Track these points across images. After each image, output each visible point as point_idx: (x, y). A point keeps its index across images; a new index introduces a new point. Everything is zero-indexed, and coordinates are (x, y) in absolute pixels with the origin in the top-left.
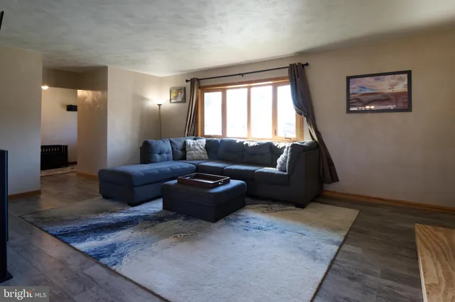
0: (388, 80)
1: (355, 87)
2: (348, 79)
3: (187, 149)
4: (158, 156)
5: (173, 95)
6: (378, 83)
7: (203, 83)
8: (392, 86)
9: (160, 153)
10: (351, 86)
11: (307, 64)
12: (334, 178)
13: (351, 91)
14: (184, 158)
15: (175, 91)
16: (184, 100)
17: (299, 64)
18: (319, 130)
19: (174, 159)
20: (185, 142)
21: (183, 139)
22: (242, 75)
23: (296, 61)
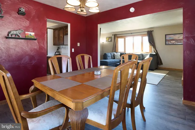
0: (178, 36)
1: (168, 38)
2: (166, 35)
3: (115, 56)
4: (108, 58)
5: (107, 39)
6: (175, 36)
7: (118, 36)
8: (179, 37)
9: (109, 57)
10: (167, 37)
11: (153, 31)
12: (162, 64)
13: (167, 39)
14: (114, 58)
15: (108, 38)
16: (111, 41)
17: (151, 31)
18: (157, 50)
19: (112, 59)
20: (114, 54)
21: (113, 53)
22: (132, 33)
23: (150, 30)
